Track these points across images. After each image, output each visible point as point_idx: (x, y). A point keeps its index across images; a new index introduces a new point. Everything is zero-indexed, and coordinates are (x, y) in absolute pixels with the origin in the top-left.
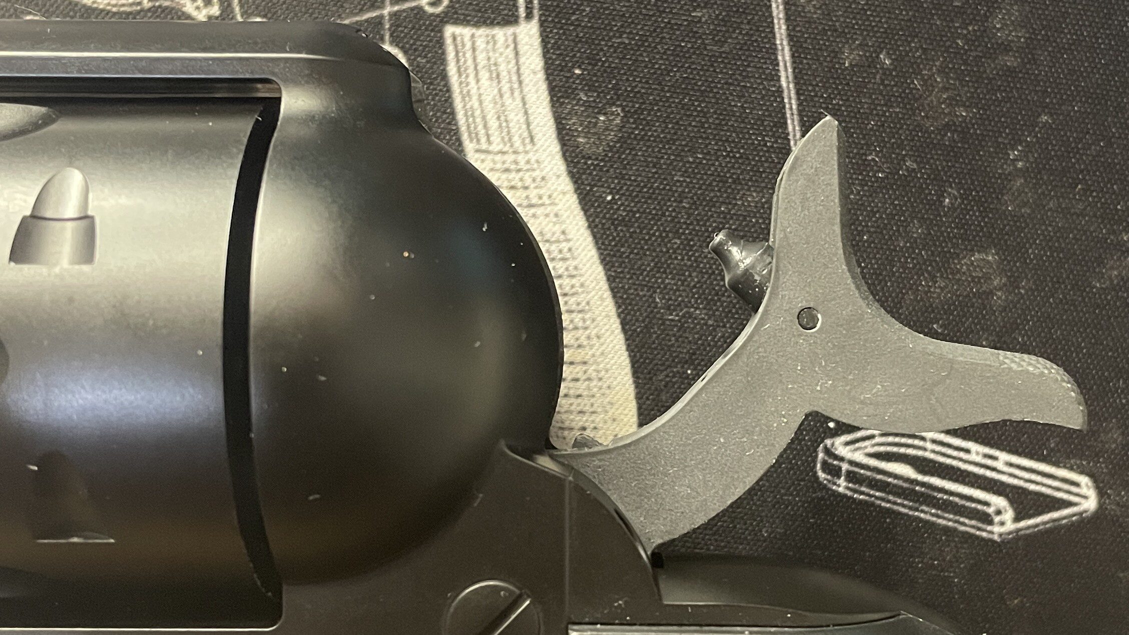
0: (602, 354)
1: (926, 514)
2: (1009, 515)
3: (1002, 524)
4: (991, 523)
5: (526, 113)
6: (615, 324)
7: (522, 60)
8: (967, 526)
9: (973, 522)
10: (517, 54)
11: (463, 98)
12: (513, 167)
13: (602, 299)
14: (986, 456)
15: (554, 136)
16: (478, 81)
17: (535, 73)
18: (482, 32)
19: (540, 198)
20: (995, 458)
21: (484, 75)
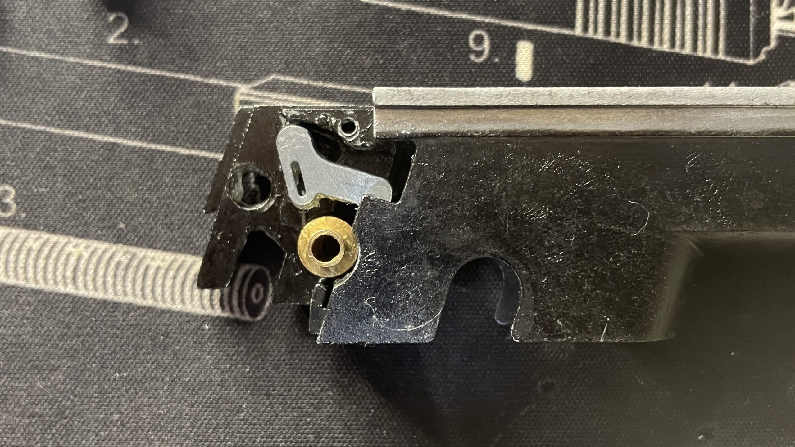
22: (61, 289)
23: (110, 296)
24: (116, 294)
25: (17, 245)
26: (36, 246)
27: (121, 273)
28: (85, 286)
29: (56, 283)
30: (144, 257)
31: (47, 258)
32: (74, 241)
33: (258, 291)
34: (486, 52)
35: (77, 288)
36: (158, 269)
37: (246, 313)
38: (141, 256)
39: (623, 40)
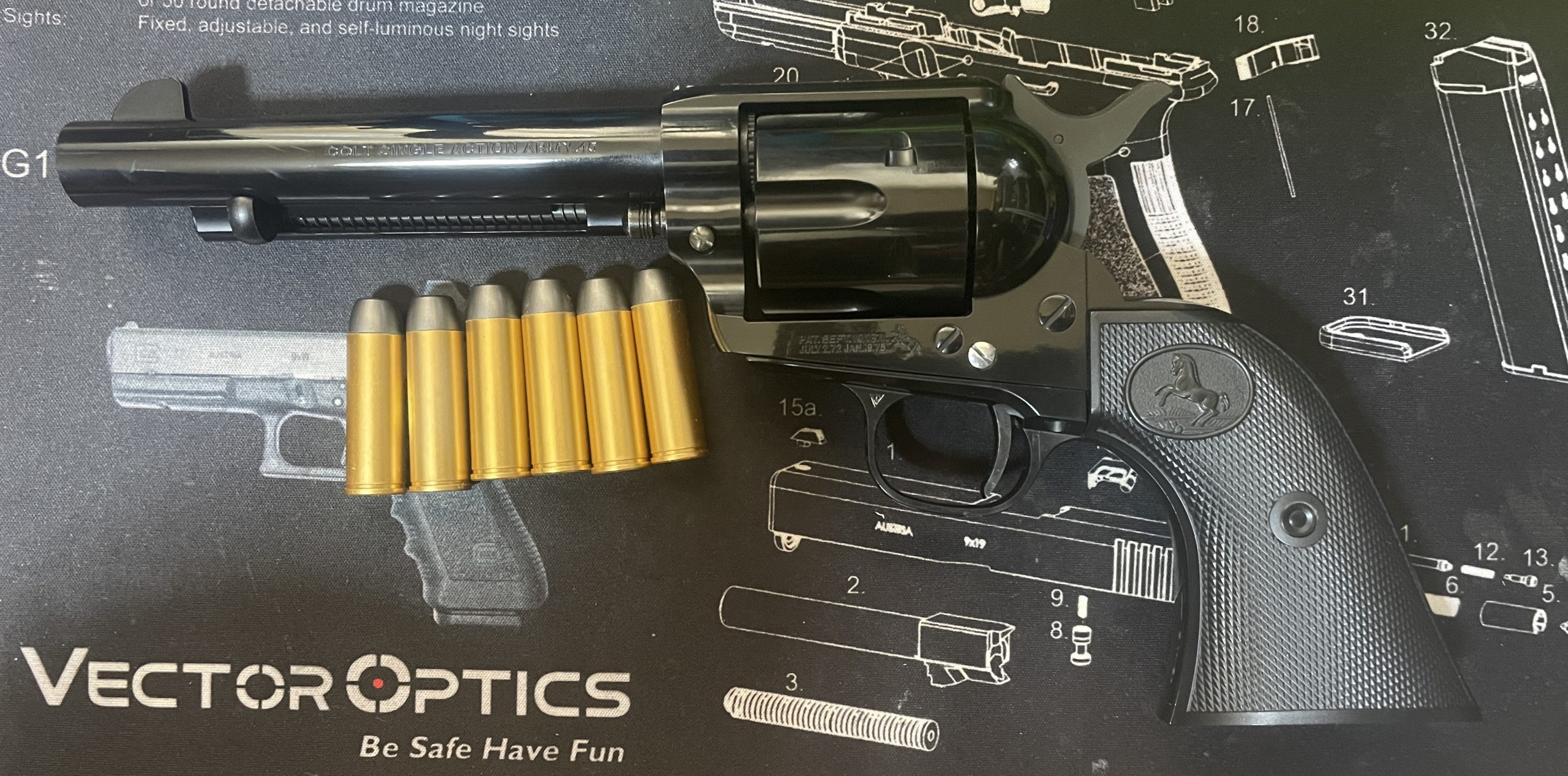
0: (1216, 299)
1: (1372, 355)
2: (1410, 350)
3: (1407, 355)
4: (1402, 355)
5: (1170, 196)
6: (1220, 286)
7: (1166, 173)
8: (1392, 358)
9: (1395, 356)
10: (1163, 171)
11: (1141, 192)
12: (1166, 221)
13: (1212, 275)
14: (1396, 325)
15: (1183, 204)
16: (1147, 184)
17: (1172, 178)
18: (1147, 163)
19: (1180, 233)
20: (1401, 325)
21: (1149, 181)
22: (823, 731)
23: (850, 735)
24: (853, 734)
25: (798, 707)
26: (809, 707)
27: (855, 723)
28: (836, 730)
29: (820, 728)
30: (868, 714)
31: (815, 714)
32: (829, 704)
33: (931, 734)
34: (1061, 601)
35: (831, 731)
36: (876, 720)
37: (925, 746)
38: (866, 714)
39: (1139, 595)
